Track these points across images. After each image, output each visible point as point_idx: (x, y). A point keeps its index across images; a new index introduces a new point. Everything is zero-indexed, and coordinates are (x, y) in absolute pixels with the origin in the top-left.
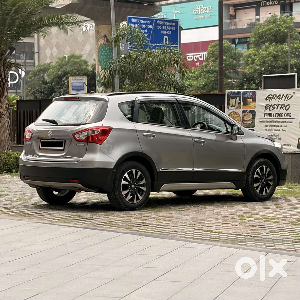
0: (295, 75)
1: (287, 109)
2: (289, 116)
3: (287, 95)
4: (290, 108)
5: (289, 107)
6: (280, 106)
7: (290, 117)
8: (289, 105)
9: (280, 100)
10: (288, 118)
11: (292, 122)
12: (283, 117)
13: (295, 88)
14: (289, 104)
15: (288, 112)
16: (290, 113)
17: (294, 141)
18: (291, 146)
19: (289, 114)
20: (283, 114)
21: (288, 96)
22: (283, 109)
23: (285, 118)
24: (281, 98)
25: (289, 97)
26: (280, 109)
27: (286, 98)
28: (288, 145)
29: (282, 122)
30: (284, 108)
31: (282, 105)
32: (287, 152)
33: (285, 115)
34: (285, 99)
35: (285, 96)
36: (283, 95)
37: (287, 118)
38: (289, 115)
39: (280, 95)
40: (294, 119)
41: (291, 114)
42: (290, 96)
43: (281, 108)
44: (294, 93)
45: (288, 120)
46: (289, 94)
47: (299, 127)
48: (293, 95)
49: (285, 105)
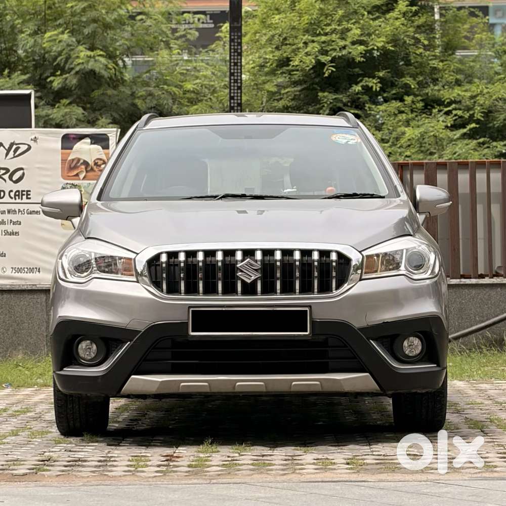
1: (15, 178)
2: (24, 197)
3: (12, 145)
4: (24, 177)
5: (23, 174)
7: (27, 198)
8: (22, 169)
10: (23, 201)
11: (37, 213)
12: (7, 199)
13: (30, 127)
14: (23, 167)
15: (20, 186)
16: (26, 190)
18: (39, 272)
19: (22, 191)
20: (4, 192)
21: (15, 147)
22: (5, 180)
23: (13, 201)
25: (17, 149)
27: (12, 153)
28: (31, 270)
29: (3, 212)
30: (6, 177)
32: (34, 288)
33: (12, 194)
34: (7, 155)
35: (7, 148)
37: (18, 201)
38: (23, 195)
41: (30, 191)
42: (23, 148)
44: (35, 140)
45: (22, 207)
46: (17, 142)
47: (62, 224)
48: (32, 144)
49: (7, 170)
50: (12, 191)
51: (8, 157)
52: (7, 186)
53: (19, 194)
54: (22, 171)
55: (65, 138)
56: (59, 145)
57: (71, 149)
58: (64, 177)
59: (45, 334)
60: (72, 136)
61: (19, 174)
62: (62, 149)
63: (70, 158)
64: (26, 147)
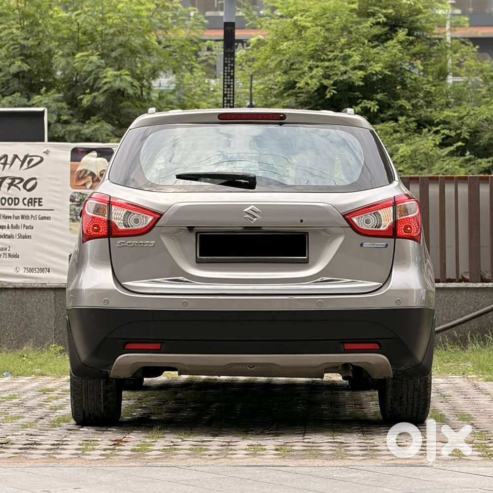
0: (43, 112)
1: (28, 187)
2: (37, 204)
3: (26, 157)
4: (37, 187)
5: (36, 183)
6: (9, 181)
7: (39, 205)
8: (35, 179)
9: (7, 166)
10: (35, 208)
11: (48, 218)
12: (21, 206)
13: (43, 141)
14: (36, 177)
15: (33, 194)
16: (38, 197)
17: (61, 261)
18: (49, 272)
19: (35, 199)
20: (18, 199)
21: (28, 159)
22: (19, 189)
23: (27, 207)
24: (9, 162)
25: (31, 160)
26: (9, 188)
27: (26, 164)
28: (42, 270)
29: (17, 218)
30: (21, 186)
31: (14, 179)
32: (44, 286)
33: (26, 202)
34: (22, 166)
35: (22, 159)
36: (16, 156)
37: (31, 207)
38: (35, 202)
39: (6, 156)
40: (53, 210)
41: (41, 199)
42: (36, 160)
43: (11, 185)
44: (47, 153)
45: (34, 213)
46: (30, 155)
47: (70, 229)
48: (44, 156)
49: (22, 180)
50: (25, 199)
51: (23, 168)
52: (22, 194)
53: (32, 201)
54: (34, 181)
55: (75, 151)
56: (68, 157)
57: (80, 161)
58: (73, 187)
59: (53, 328)
60: (81, 150)
61: (33, 183)
62: (71, 161)
63: (78, 169)
64: (39, 159)
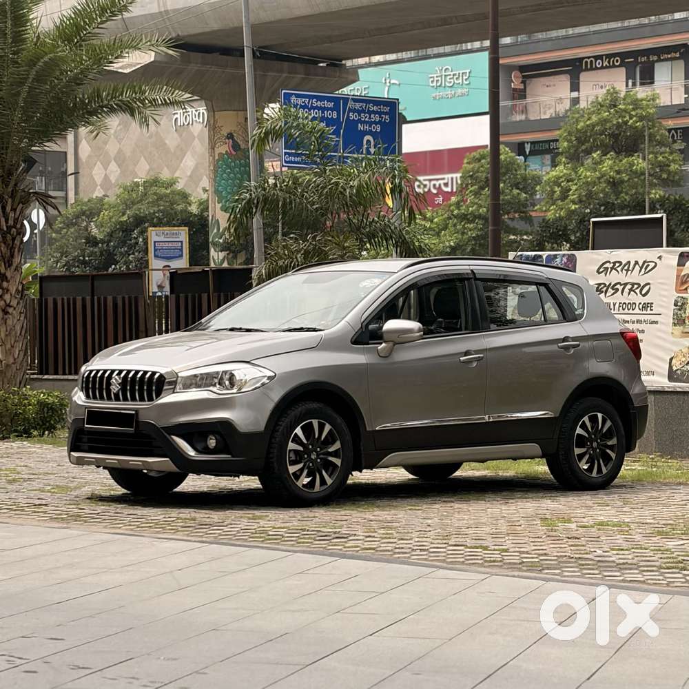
0: (662, 218)
1: (643, 292)
2: (649, 309)
3: (644, 262)
4: (651, 292)
5: (650, 288)
6: (629, 287)
8: (649, 284)
9: (629, 272)
10: (648, 312)
11: (656, 322)
12: (636, 311)
13: (662, 247)
14: (650, 282)
15: (646, 300)
16: (650, 302)
17: (660, 363)
18: (653, 375)
19: (648, 303)
20: (635, 304)
21: (646, 264)
22: (637, 294)
23: (641, 312)
24: (631, 268)
25: (648, 265)
26: (629, 294)
27: (643, 270)
28: (648, 373)
29: (633, 322)
30: (638, 291)
31: (633, 285)
33: (641, 306)
34: (640, 271)
35: (641, 265)
36: (637, 263)
37: (644, 312)
38: (648, 307)
39: (629, 262)
40: (660, 314)
41: (653, 303)
42: (652, 265)
43: (631, 290)
44: (660, 258)
45: (646, 317)
46: (648, 260)
47: (672, 333)
48: (658, 261)
49: (639, 285)
50: (640, 303)
51: (641, 274)
52: (638, 299)
53: (646, 306)
54: (648, 286)
57: (684, 266)
58: (678, 291)
59: (653, 430)
60: (686, 254)
61: (647, 288)
62: (678, 266)
63: (683, 274)
64: (654, 264)
